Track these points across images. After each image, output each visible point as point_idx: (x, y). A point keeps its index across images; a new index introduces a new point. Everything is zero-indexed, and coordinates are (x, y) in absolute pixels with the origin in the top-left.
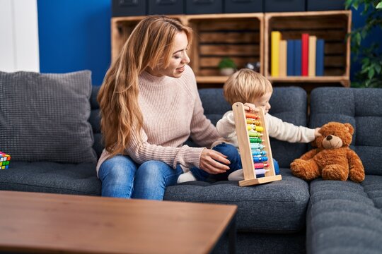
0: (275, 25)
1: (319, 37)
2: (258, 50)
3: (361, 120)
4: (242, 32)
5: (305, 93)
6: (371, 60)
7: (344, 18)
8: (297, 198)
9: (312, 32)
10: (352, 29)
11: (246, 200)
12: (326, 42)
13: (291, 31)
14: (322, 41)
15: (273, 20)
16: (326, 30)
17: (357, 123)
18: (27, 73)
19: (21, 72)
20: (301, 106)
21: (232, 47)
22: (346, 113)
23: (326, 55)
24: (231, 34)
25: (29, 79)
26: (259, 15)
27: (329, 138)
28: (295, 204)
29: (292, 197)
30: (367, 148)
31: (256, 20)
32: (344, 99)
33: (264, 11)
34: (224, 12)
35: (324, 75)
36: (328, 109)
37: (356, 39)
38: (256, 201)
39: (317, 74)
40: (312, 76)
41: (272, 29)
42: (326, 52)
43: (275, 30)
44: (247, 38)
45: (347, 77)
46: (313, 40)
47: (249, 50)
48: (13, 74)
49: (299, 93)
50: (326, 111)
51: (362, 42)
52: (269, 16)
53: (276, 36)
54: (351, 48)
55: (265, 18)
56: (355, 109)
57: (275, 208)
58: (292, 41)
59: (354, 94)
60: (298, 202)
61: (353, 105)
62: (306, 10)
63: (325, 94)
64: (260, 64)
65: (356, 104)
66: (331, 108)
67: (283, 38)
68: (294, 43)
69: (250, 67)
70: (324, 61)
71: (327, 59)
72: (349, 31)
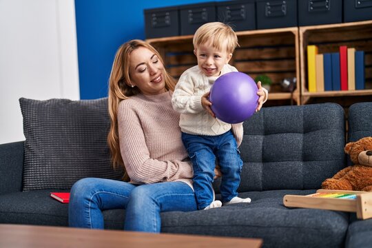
0: (310, 39)
1: (358, 48)
2: (294, 65)
4: (277, 47)
5: (342, 109)
8: (334, 226)
9: (351, 43)
11: (279, 226)
12: (366, 53)
13: (328, 44)
14: (362, 53)
15: (308, 34)
16: (366, 40)
18: (59, 100)
19: (53, 100)
20: (338, 123)
21: (267, 63)
23: (366, 67)
24: (266, 50)
26: (294, 30)
27: (369, 154)
28: (332, 232)
29: (329, 225)
31: (291, 33)
33: (298, 26)
34: (257, 29)
35: (365, 89)
36: (369, 126)
38: (288, 227)
39: (356, 89)
40: (352, 89)
41: (308, 42)
42: (367, 63)
43: (311, 44)
44: (283, 53)
46: (351, 52)
47: (285, 65)
48: (45, 102)
49: (335, 110)
50: (366, 128)
52: (303, 29)
53: (312, 49)
55: (299, 31)
57: (310, 236)
58: (329, 54)
60: (336, 231)
62: (343, 22)
63: (364, 110)
64: (296, 80)
67: (319, 52)
68: (331, 56)
69: (287, 83)
70: (365, 73)
71: (368, 70)
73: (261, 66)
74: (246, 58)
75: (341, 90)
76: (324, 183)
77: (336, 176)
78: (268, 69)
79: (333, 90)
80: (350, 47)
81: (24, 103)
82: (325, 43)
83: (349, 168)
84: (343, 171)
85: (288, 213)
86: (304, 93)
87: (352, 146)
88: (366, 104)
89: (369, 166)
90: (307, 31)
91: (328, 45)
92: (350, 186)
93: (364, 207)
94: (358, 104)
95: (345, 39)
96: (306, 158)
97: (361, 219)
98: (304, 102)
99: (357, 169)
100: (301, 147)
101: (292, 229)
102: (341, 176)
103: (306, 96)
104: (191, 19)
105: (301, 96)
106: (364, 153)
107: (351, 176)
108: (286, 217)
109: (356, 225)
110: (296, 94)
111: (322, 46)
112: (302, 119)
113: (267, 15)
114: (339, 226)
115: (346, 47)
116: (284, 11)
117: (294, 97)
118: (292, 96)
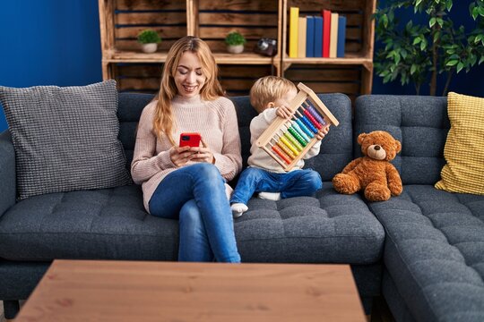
1: (339, 13)
3: (408, 130)
6: (394, 40)
17: (403, 133)
22: (393, 124)
27: (377, 148)
30: (413, 159)
32: (391, 110)
36: (377, 120)
37: (383, 21)
39: (338, 56)
40: (333, 57)
44: (255, 5)
45: (371, 60)
46: (335, 18)
47: (256, 19)
50: (374, 122)
51: (389, 26)
54: (375, 28)
56: (402, 119)
58: (312, 18)
59: (401, 104)
61: (399, 115)
65: (402, 115)
66: (379, 119)
68: (315, 20)
69: (265, 45)
72: (374, 11)
73: (228, 19)
74: (212, 8)
75: (322, 56)
78: (237, 22)
79: (314, 56)
80: (333, 12)
86: (285, 59)
94: (367, 97)
98: (285, 69)
101: (343, 238)
102: (351, 169)
103: (288, 62)
105: (281, 62)
107: (359, 171)
110: (277, 60)
114: (380, 231)
115: (329, 12)
117: (274, 63)
118: (272, 61)
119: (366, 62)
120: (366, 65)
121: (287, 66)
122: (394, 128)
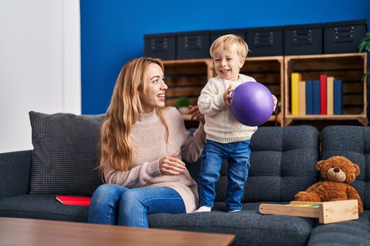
0: (294, 67)
1: (337, 77)
4: (265, 73)
5: (317, 131)
7: (360, 59)
8: (299, 229)
9: (331, 72)
10: (368, 71)
11: (253, 228)
12: (344, 82)
13: (310, 72)
14: (340, 82)
15: (292, 62)
16: (345, 70)
18: (64, 114)
19: (60, 114)
20: (312, 143)
22: (355, 150)
23: (344, 94)
25: (66, 120)
26: (280, 58)
28: (298, 234)
29: (295, 228)
31: (277, 62)
32: (353, 137)
33: (284, 55)
35: (342, 114)
36: (338, 146)
38: (261, 229)
39: (335, 113)
40: (330, 114)
42: (345, 91)
43: (295, 71)
44: (270, 79)
45: (365, 116)
46: (330, 81)
48: (52, 116)
49: (311, 131)
50: (336, 148)
52: (288, 58)
53: (296, 77)
54: (367, 87)
55: (284, 60)
56: (364, 146)
57: (279, 236)
58: (310, 82)
59: (363, 132)
60: (301, 233)
61: (362, 142)
62: (323, 53)
63: (334, 132)
64: (281, 104)
65: (365, 142)
66: (341, 145)
67: (302, 79)
68: (313, 84)
70: (342, 100)
71: (346, 97)
72: (365, 72)
75: (321, 114)
76: (296, 195)
77: (308, 190)
79: (313, 114)
81: (34, 116)
82: (308, 71)
83: (320, 183)
84: (314, 186)
85: (262, 217)
86: (287, 116)
87: (323, 164)
88: (337, 127)
89: (335, 181)
90: (292, 60)
91: (312, 73)
92: (319, 199)
93: (325, 213)
94: (330, 127)
95: (326, 68)
96: (284, 173)
97: (323, 224)
98: (287, 124)
99: (326, 183)
100: (279, 163)
101: (264, 231)
102: (313, 190)
103: (289, 119)
104: (187, 45)
105: (284, 118)
106: (332, 170)
107: (320, 190)
108: (259, 220)
109: (317, 229)
110: (280, 117)
111: (305, 74)
112: (281, 139)
113: (255, 43)
114: (304, 229)
115: (325, 76)
116: (271, 42)
117: (278, 120)
118: (276, 118)
119: (360, 118)
120: (360, 120)
121: (289, 121)
122: (356, 154)
